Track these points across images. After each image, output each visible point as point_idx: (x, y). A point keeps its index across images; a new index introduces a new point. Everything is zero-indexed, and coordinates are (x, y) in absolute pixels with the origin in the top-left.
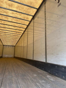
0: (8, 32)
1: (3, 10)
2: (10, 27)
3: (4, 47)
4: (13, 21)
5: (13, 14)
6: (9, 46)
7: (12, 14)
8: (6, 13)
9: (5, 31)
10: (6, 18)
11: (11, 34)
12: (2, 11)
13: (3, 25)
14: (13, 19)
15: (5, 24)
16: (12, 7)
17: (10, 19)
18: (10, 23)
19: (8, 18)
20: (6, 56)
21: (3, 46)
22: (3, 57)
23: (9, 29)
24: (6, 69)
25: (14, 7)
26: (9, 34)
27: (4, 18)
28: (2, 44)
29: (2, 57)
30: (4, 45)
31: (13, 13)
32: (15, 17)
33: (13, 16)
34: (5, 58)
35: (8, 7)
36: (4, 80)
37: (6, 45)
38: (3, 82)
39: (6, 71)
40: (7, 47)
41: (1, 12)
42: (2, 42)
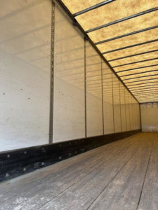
0: (144, 70)
1: (121, 26)
2: (147, 56)
3: (141, 108)
4: (150, 39)
5: (147, 22)
6: (152, 103)
7: (142, 23)
8: (130, 27)
9: (135, 71)
10: (131, 41)
11: (153, 73)
12: (121, 29)
13: (128, 58)
14: (150, 33)
15: (133, 53)
16: (139, 6)
17: (141, 38)
18: (144, 48)
19: (136, 38)
20: (151, 128)
21: (138, 106)
22: (143, 130)
23: (143, 63)
25: (145, 3)
26: (147, 74)
27: (127, 42)
28: (136, 102)
29: (140, 131)
30: (140, 104)
31: (146, 20)
32: (153, 25)
33: (148, 26)
34: (149, 132)
35: (131, 12)
37: (146, 103)
40: (149, 106)
41: (119, 31)
42: (134, 96)
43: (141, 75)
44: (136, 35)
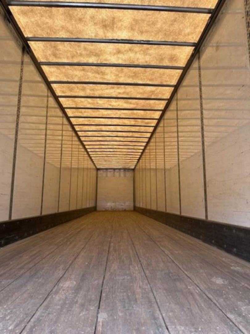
0: (109, 122)
1: (85, 49)
2: (115, 103)
3: (99, 175)
4: (121, 80)
5: (120, 56)
6: (114, 169)
7: (114, 54)
8: (97, 55)
9: (97, 121)
10: (97, 75)
11: (119, 128)
12: (84, 53)
13: (89, 100)
14: (122, 71)
15: (97, 94)
16: (113, 29)
17: (110, 75)
18: (112, 91)
19: (103, 73)
20: (109, 205)
21: (95, 172)
22: (98, 209)
23: (109, 112)
24: (111, 249)
25: (120, 29)
26: (112, 128)
27: (90, 74)
28: (90, 165)
29: (94, 209)
30: (98, 169)
31: (119, 52)
32: (127, 63)
33: (120, 62)
34: (106, 211)
35: (101, 34)
36: (106, 289)
37: (107, 169)
38: (104, 295)
39: (111, 258)
40: (110, 174)
41: (81, 55)
42: (90, 158)
43: (104, 128)
44: (103, 69)
